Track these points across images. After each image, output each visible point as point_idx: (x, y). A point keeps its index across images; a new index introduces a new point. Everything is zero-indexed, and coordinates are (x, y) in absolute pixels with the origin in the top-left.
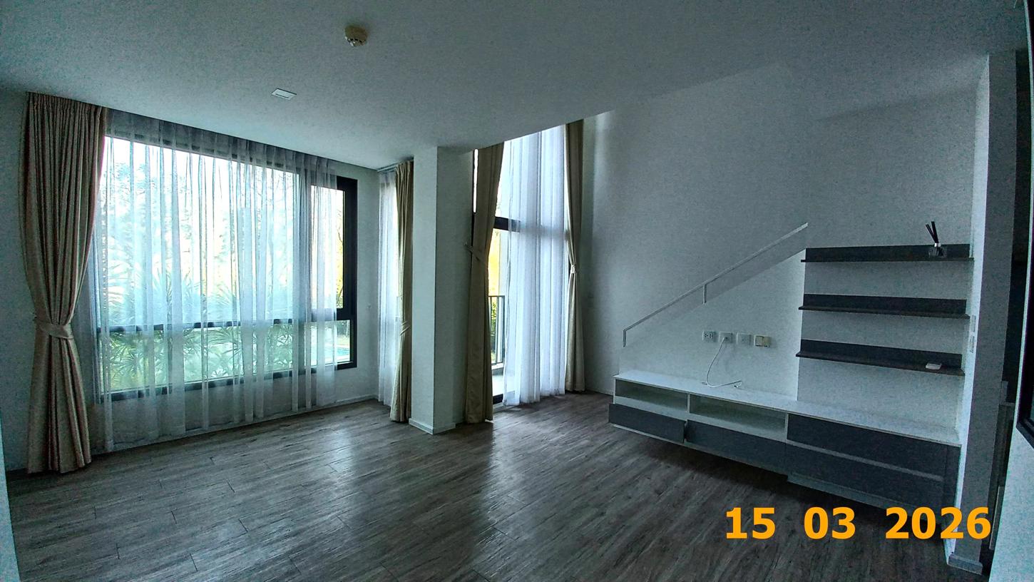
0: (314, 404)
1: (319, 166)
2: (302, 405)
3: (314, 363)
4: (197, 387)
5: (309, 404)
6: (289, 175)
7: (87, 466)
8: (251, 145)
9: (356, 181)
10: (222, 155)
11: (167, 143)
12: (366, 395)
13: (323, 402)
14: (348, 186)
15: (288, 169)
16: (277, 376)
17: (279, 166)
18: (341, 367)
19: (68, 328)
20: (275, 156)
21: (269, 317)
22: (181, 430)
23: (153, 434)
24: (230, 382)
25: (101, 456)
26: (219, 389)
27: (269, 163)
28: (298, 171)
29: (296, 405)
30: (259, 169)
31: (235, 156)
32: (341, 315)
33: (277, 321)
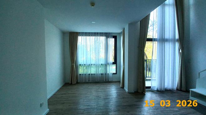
0: (108, 80)
1: (109, 34)
2: (106, 80)
3: (108, 72)
4: (90, 74)
5: (107, 80)
6: (104, 37)
7: (76, 84)
8: (98, 33)
9: (116, 36)
10: (93, 36)
11: (86, 36)
12: (119, 80)
13: (110, 80)
14: (115, 37)
15: (104, 36)
16: (102, 74)
17: (102, 36)
18: (114, 74)
19: (74, 64)
20: (101, 34)
21: (100, 63)
22: (87, 81)
23: (84, 81)
24: (94, 74)
25: (77, 83)
26: (93, 75)
27: (100, 36)
28: (105, 36)
29: (105, 80)
30: (99, 37)
31: (95, 36)
32: (113, 63)
33: (102, 64)
